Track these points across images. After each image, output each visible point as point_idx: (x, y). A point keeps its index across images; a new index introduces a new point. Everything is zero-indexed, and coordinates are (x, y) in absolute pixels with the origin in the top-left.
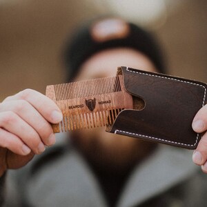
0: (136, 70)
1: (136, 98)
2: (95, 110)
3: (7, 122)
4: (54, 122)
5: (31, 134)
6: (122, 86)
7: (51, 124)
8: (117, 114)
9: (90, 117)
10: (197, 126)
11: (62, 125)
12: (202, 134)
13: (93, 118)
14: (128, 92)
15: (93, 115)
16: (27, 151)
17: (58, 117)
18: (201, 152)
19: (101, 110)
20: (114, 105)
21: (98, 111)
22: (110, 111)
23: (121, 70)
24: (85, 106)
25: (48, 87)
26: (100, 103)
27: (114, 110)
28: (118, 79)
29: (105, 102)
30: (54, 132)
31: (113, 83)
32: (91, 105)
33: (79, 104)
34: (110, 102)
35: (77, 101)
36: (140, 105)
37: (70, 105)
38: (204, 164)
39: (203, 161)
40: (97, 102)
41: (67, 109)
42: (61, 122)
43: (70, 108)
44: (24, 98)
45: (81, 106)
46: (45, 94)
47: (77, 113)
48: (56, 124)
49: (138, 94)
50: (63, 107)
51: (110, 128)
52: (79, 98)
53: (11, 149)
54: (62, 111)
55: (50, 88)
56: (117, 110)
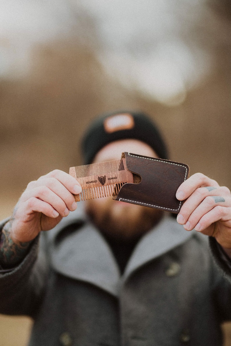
0: (135, 155)
1: (135, 176)
2: (105, 184)
3: (42, 194)
4: (75, 193)
5: (59, 202)
6: (125, 166)
7: (74, 195)
8: (122, 185)
9: (102, 189)
10: (179, 196)
11: (81, 196)
12: (184, 201)
13: (104, 190)
14: (129, 170)
15: (104, 188)
16: (56, 215)
17: (78, 189)
18: (183, 215)
19: (110, 184)
20: (119, 180)
21: (107, 184)
22: (117, 184)
23: (124, 155)
24: (98, 182)
25: (71, 168)
26: (109, 179)
27: (119, 184)
28: (122, 161)
29: (112, 178)
30: (76, 201)
31: (118, 165)
32: (102, 181)
33: (93, 180)
34: (116, 178)
35: (92, 178)
36: (138, 180)
37: (87, 181)
38: (185, 224)
39: (184, 221)
40: (107, 178)
41: (85, 184)
42: (81, 193)
43: (87, 183)
44: (53, 176)
45: (95, 182)
46: (69, 173)
47: (92, 186)
48: (77, 195)
49: (137, 172)
50: (82, 182)
51: (116, 197)
52: (93, 176)
53: (45, 213)
54: (81, 185)
55: (72, 169)
56: (121, 184)
